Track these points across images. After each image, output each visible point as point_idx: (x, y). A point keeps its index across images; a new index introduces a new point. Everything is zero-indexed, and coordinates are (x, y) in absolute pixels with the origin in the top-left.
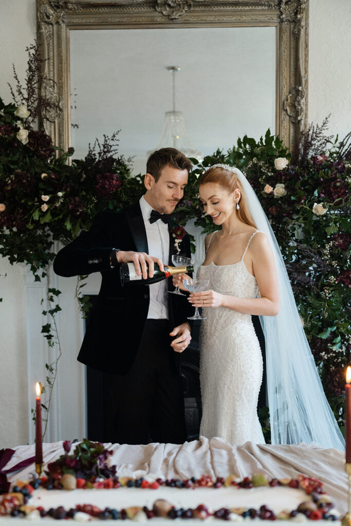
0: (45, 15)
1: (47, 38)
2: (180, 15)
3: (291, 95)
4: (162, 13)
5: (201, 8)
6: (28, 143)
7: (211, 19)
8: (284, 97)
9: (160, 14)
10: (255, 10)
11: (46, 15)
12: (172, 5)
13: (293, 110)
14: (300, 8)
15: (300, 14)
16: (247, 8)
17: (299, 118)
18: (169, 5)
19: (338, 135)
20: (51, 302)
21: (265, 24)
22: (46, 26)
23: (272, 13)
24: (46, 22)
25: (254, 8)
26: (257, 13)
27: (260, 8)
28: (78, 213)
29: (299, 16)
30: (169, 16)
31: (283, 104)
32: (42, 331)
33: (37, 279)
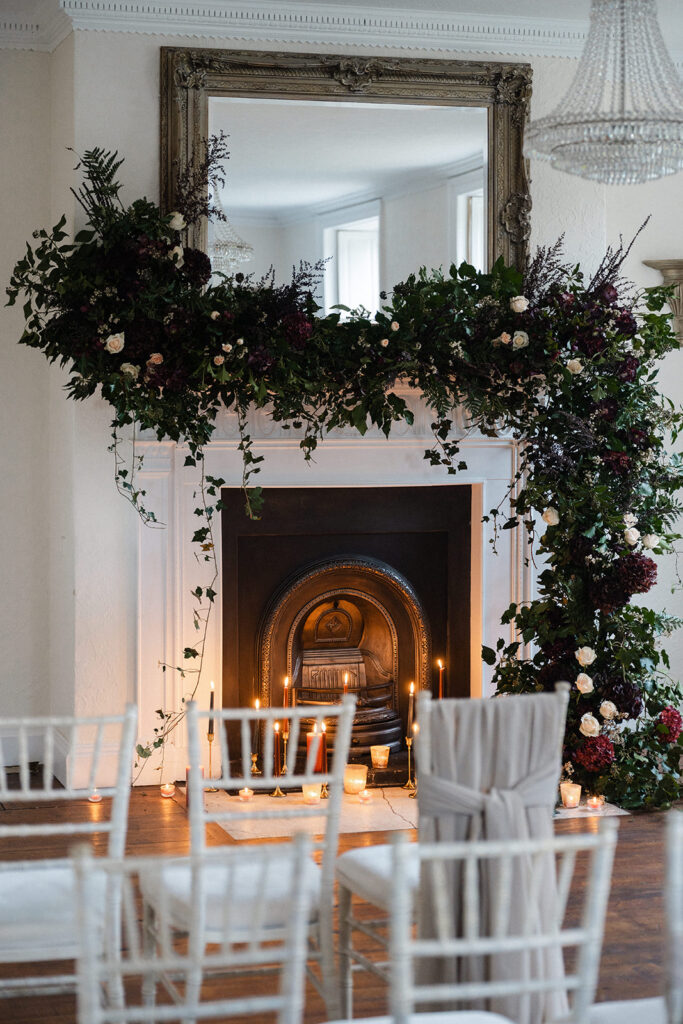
0: (182, 76)
1: (182, 108)
2: (364, 87)
3: (510, 204)
4: (341, 82)
5: (393, 79)
8: (500, 206)
9: (337, 83)
10: (463, 85)
11: (184, 78)
12: (358, 73)
13: (515, 225)
14: (524, 89)
15: (524, 96)
16: (453, 82)
18: (354, 74)
19: (578, 265)
21: (476, 103)
22: (182, 91)
23: (486, 90)
24: (183, 87)
26: (466, 89)
27: (470, 83)
28: (265, 369)
29: (523, 99)
30: (350, 86)
31: (501, 215)
32: (194, 540)
33: (189, 462)
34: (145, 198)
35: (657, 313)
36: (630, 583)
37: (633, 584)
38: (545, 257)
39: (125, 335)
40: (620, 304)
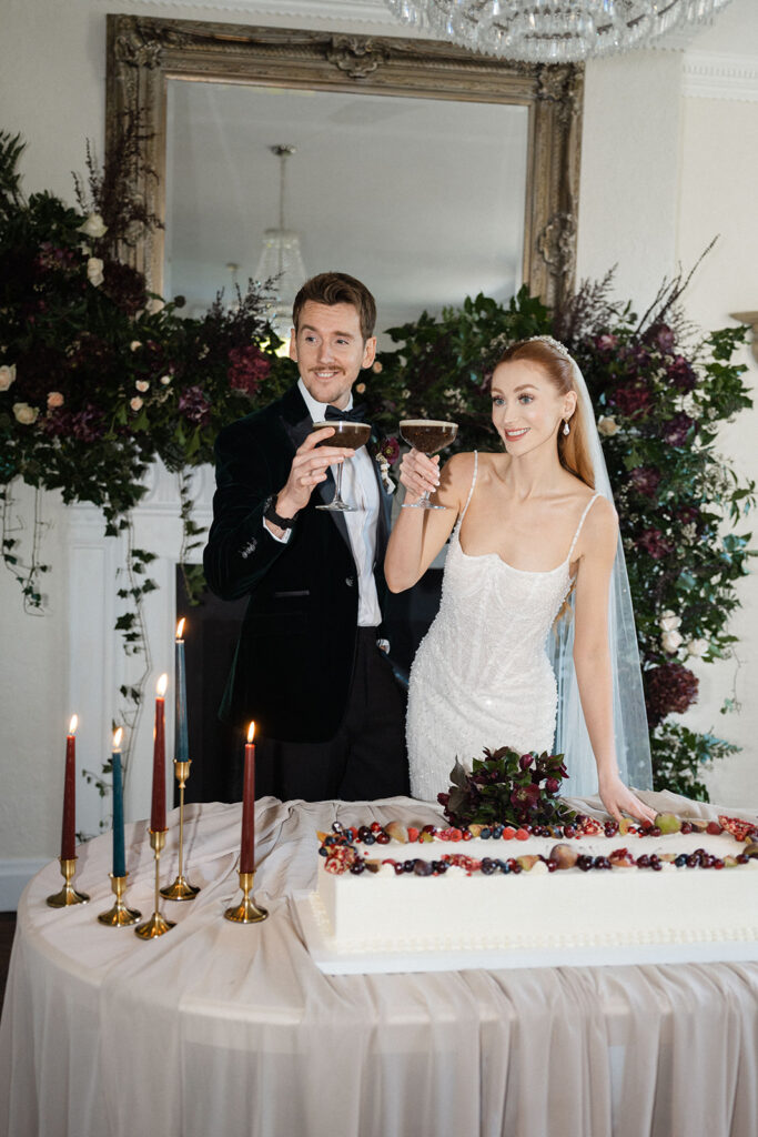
0: (126, 49)
1: (128, 91)
2: (368, 72)
3: (551, 227)
4: (337, 64)
5: (404, 64)
6: (101, 284)
7: (422, 83)
8: (538, 230)
9: (334, 67)
10: (496, 75)
11: (130, 51)
12: (357, 53)
13: (556, 252)
14: (574, 80)
15: (573, 89)
16: (484, 70)
17: (565, 268)
18: (352, 53)
19: (630, 302)
20: (137, 574)
21: (513, 100)
22: (128, 69)
23: (524, 82)
24: (128, 62)
25: (495, 71)
27: (505, 72)
28: (198, 417)
29: (571, 94)
30: (348, 72)
31: (539, 241)
32: (118, 627)
33: (111, 531)
34: (46, 192)
35: (723, 363)
36: (662, 702)
37: (666, 702)
38: (591, 293)
39: (17, 368)
40: (678, 351)
